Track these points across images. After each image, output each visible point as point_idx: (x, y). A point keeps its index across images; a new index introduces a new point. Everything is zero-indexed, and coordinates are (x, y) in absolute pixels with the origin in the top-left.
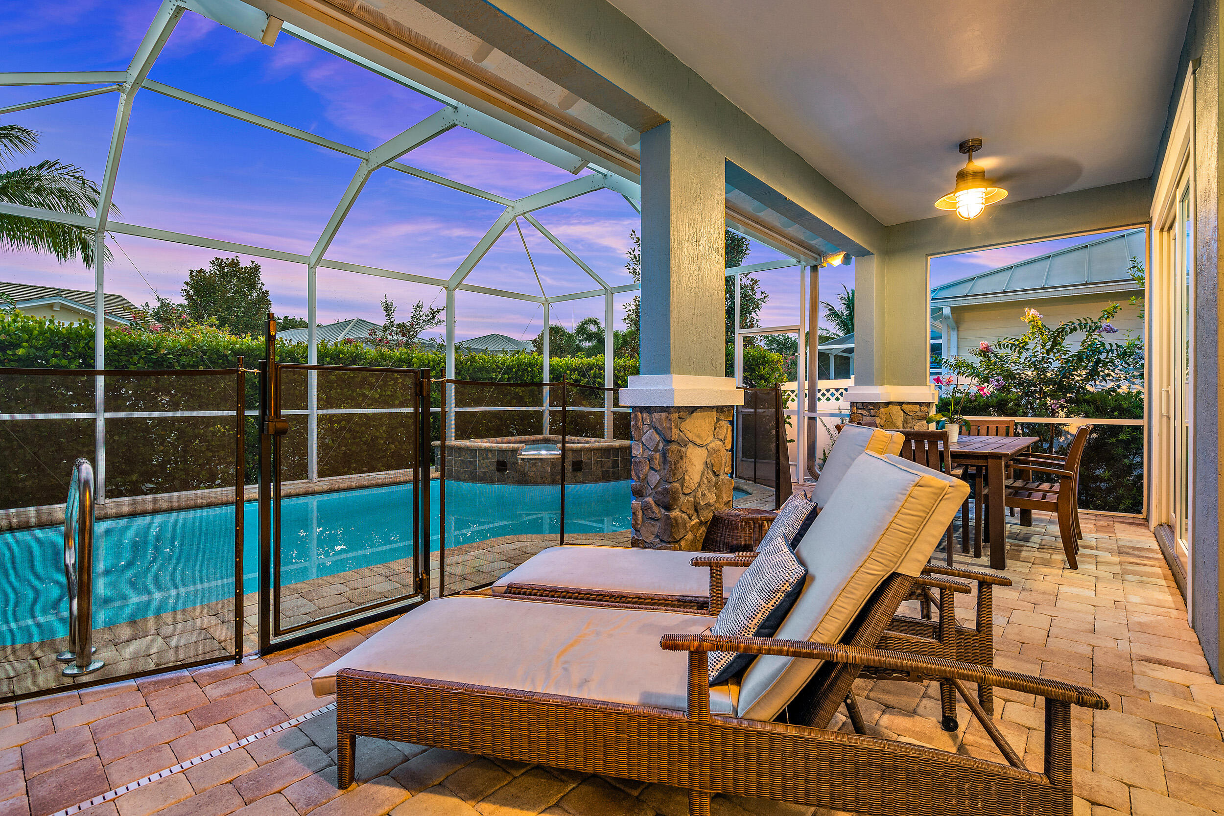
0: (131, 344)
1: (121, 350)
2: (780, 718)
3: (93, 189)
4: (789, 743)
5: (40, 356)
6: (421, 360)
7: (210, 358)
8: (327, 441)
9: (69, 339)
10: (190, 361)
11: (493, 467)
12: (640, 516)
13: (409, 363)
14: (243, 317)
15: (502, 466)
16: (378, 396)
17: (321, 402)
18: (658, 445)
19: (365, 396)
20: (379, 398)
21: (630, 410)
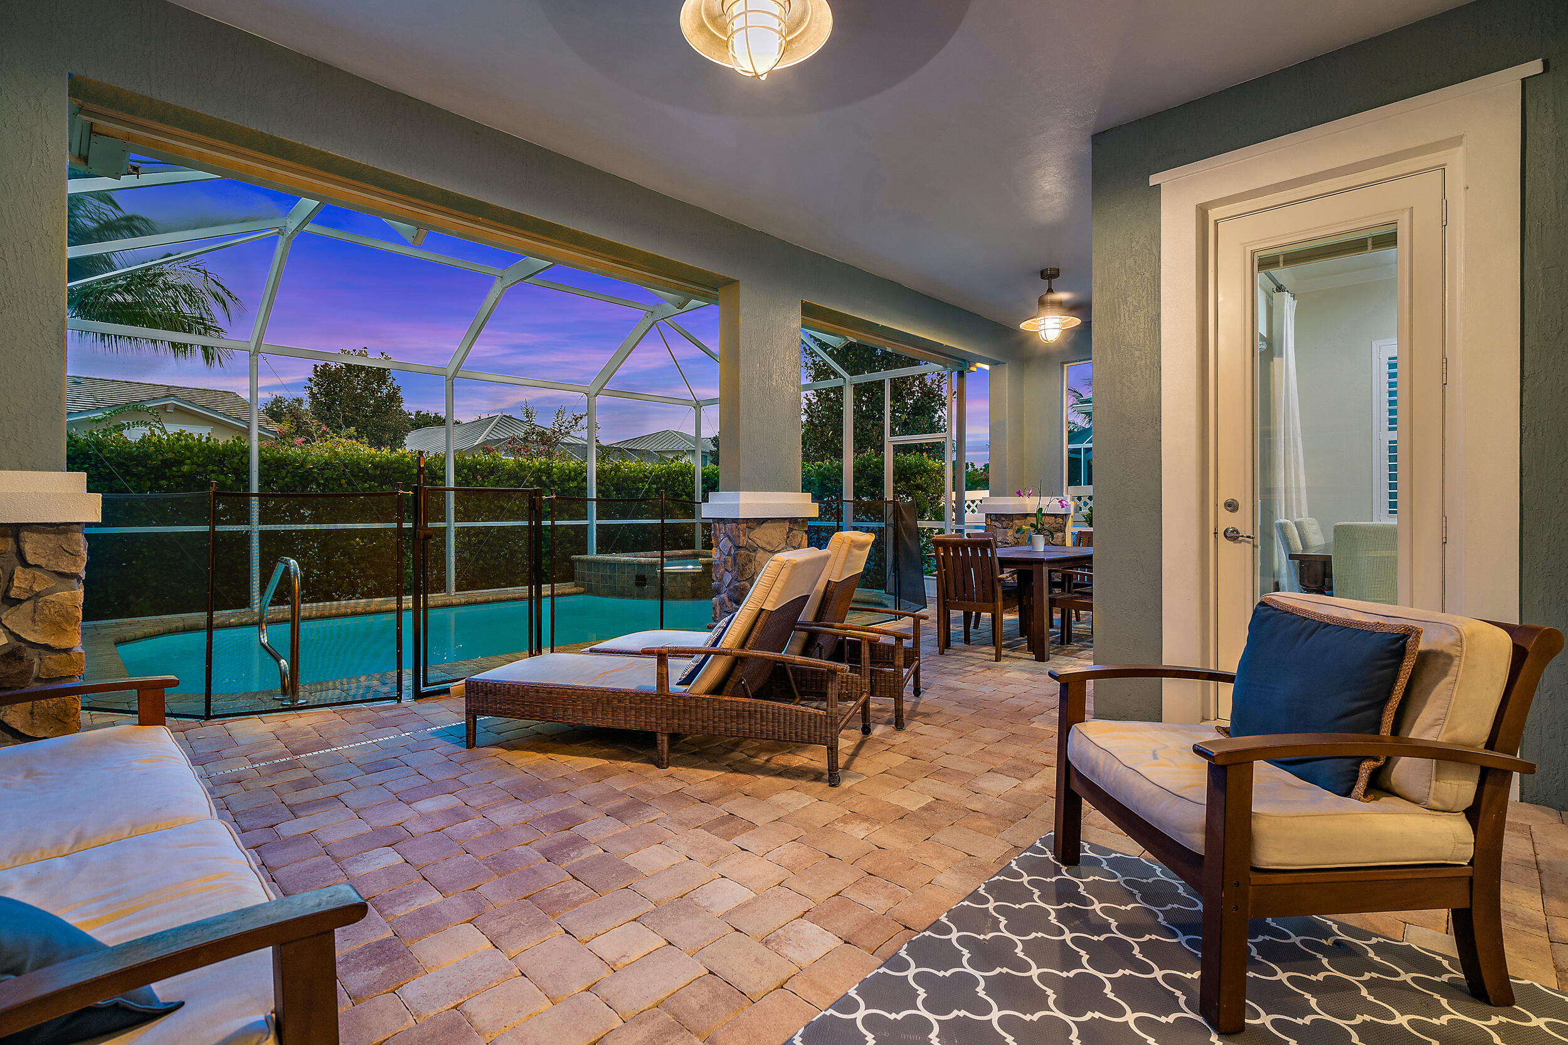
0: (279, 459)
1: (270, 465)
2: (706, 693)
3: (215, 282)
4: (705, 702)
5: (200, 472)
6: (561, 469)
7: (352, 472)
8: (465, 555)
9: (224, 456)
10: (333, 475)
11: (632, 582)
12: (718, 611)
13: (549, 474)
14: (372, 417)
15: (641, 581)
16: (516, 508)
17: (459, 515)
18: (730, 550)
19: (503, 508)
20: (518, 510)
21: (711, 521)
